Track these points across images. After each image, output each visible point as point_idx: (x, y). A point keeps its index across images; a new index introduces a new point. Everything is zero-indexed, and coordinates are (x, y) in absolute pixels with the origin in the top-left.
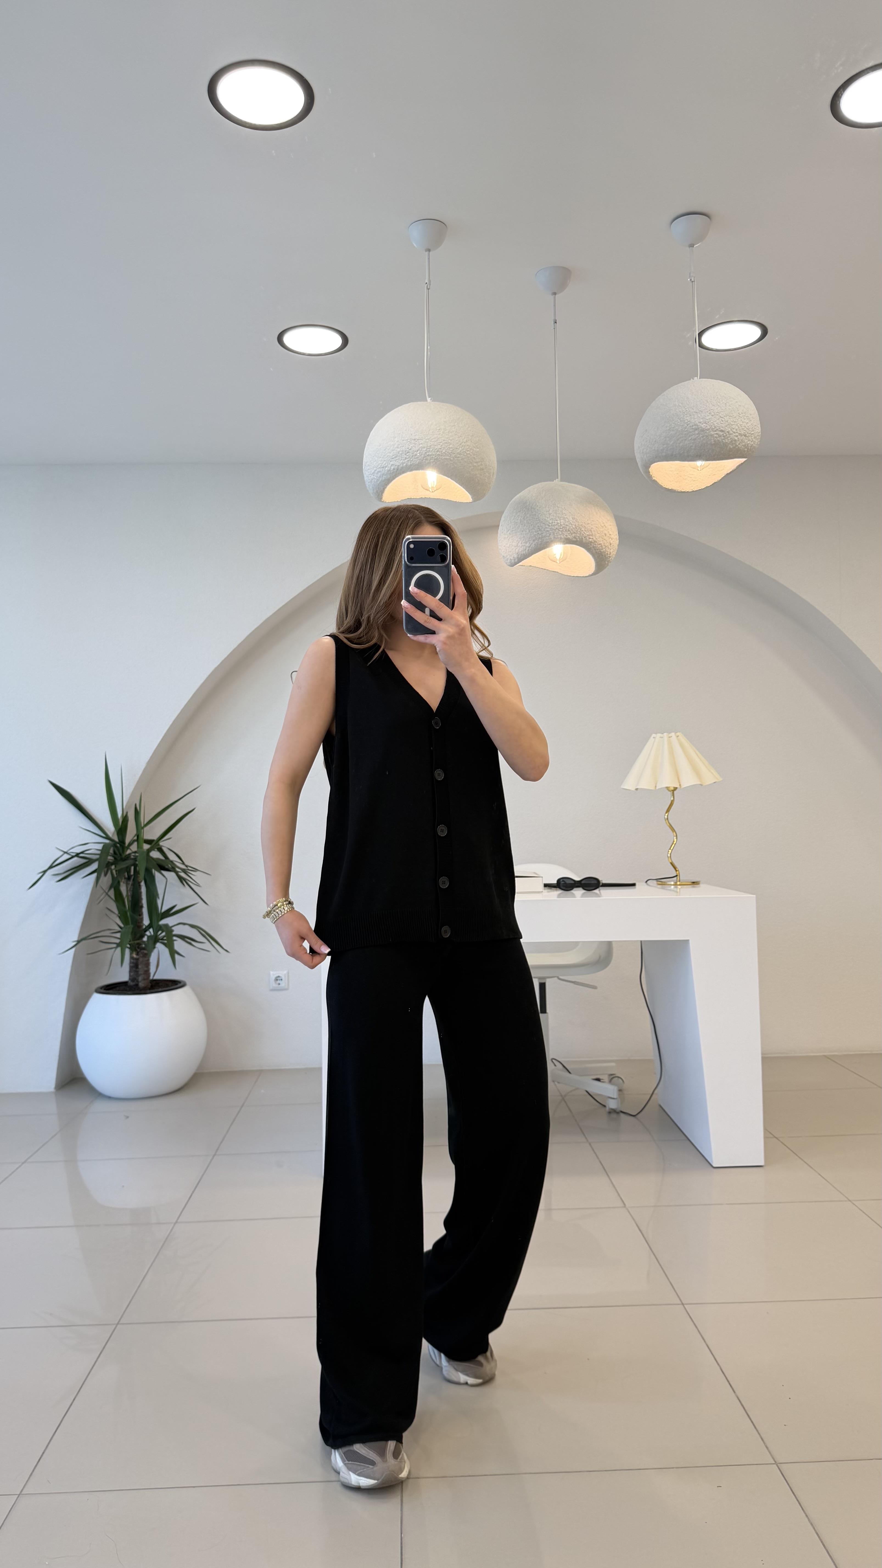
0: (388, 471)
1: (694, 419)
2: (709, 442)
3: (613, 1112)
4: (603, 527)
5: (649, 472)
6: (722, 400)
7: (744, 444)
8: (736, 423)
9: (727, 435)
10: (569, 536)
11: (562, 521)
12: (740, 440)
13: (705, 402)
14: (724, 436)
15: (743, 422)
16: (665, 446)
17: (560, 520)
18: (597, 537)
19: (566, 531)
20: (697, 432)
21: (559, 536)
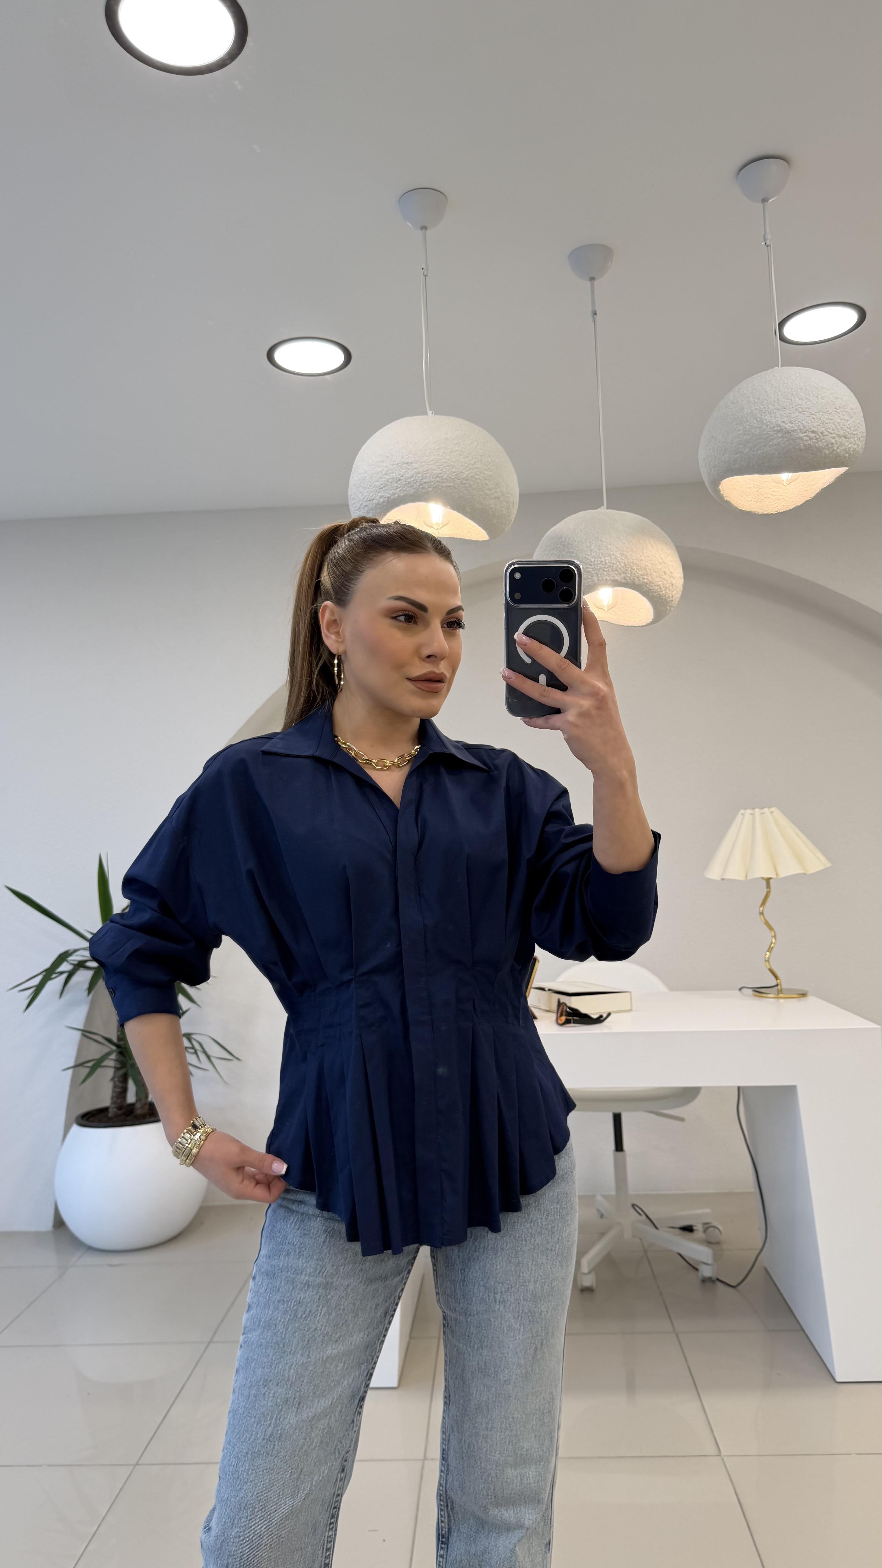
0: (378, 504)
1: (775, 417)
2: (797, 447)
3: (705, 1280)
4: (660, 563)
5: (720, 491)
6: (812, 392)
7: (843, 448)
8: (831, 421)
9: (820, 437)
10: (617, 578)
11: (606, 558)
12: (839, 443)
13: (789, 395)
14: (816, 439)
15: (841, 419)
16: (738, 455)
17: (605, 557)
18: (653, 577)
19: (613, 571)
20: (780, 435)
21: (604, 578)
